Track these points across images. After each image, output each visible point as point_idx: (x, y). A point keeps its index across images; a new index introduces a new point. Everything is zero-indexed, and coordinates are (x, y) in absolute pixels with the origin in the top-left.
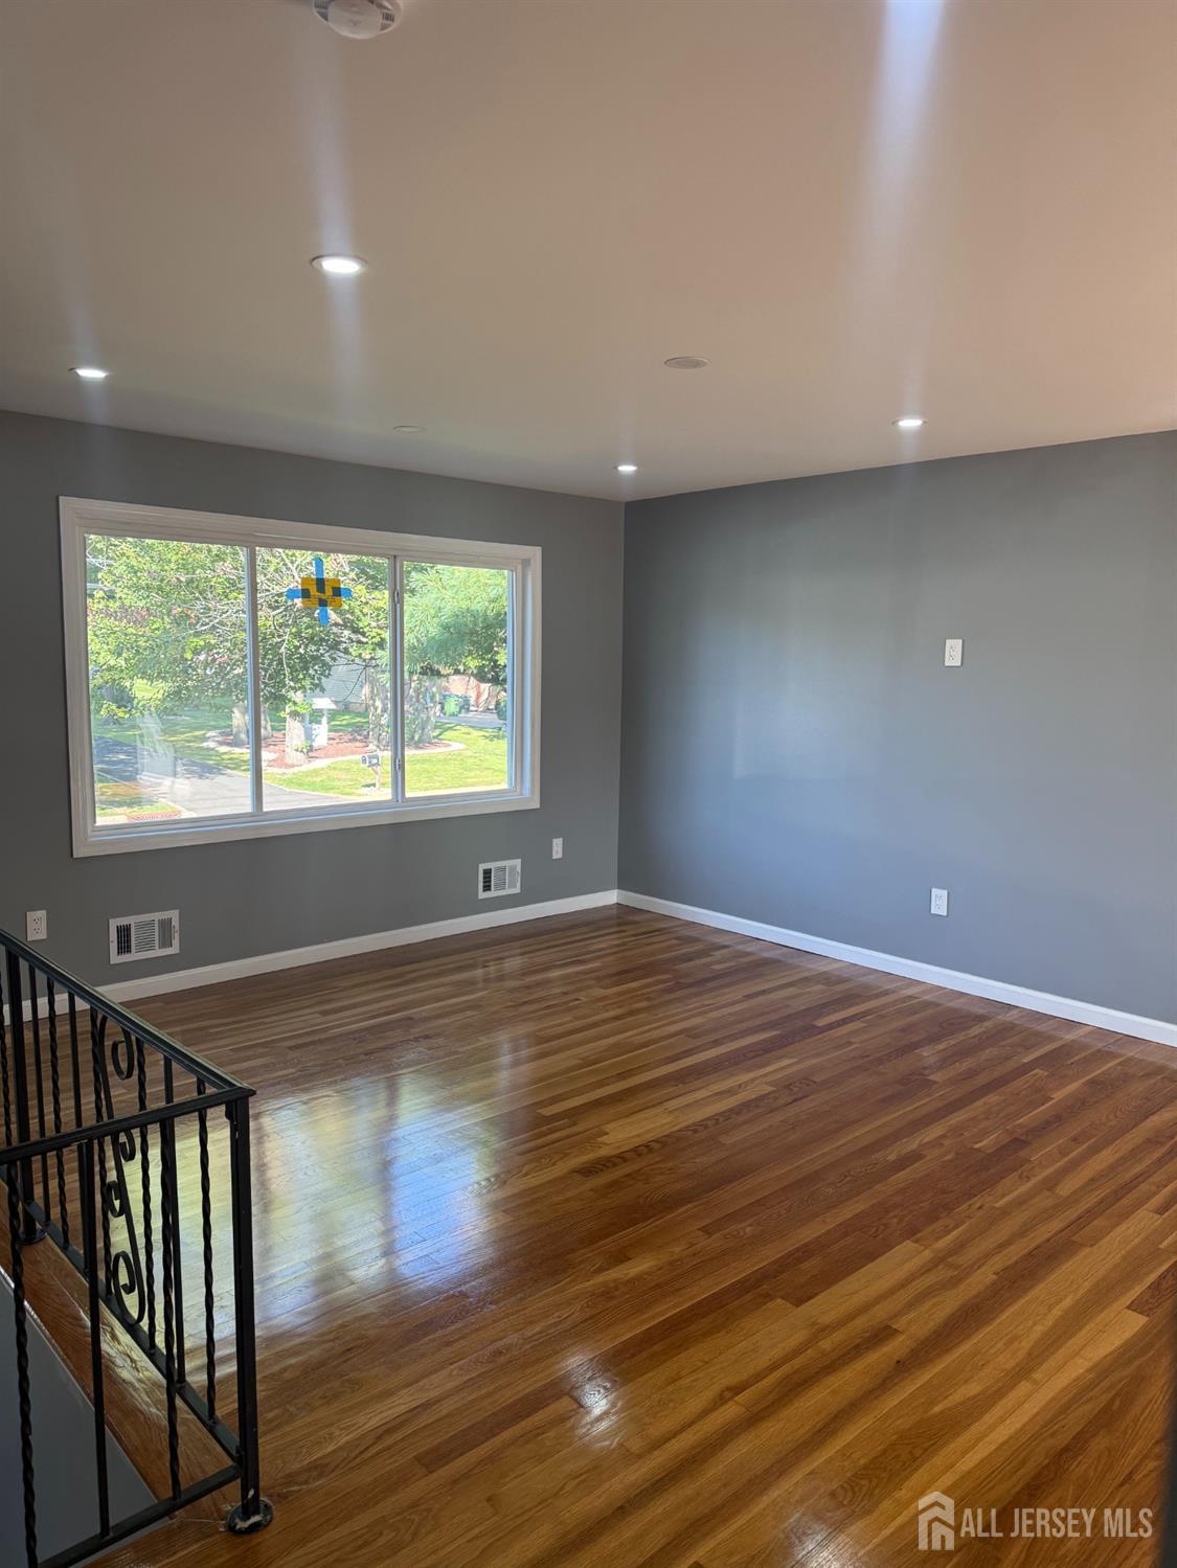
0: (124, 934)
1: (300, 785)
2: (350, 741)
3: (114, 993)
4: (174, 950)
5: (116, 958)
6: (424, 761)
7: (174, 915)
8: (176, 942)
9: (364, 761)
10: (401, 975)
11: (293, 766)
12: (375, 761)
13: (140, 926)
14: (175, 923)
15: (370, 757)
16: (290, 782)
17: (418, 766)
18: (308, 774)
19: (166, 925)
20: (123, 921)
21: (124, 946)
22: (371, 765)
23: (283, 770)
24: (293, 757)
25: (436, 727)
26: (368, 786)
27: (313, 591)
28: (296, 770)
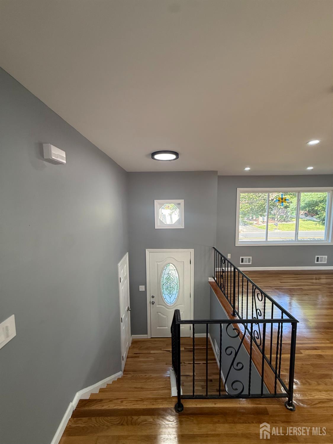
0: (242, 259)
1: (261, 228)
2: (271, 220)
3: (241, 269)
4: (251, 263)
5: (241, 263)
6: (287, 225)
7: (251, 257)
8: (251, 262)
9: (275, 224)
10: (297, 277)
11: (260, 224)
12: (277, 225)
13: (245, 258)
14: (251, 259)
15: (276, 224)
16: (259, 227)
17: (286, 226)
18: (263, 226)
19: (249, 259)
20: (242, 257)
21: (242, 262)
22: (276, 225)
23: (258, 225)
24: (260, 223)
25: (290, 218)
26: (275, 229)
27: (281, 200)
28: (261, 225)
